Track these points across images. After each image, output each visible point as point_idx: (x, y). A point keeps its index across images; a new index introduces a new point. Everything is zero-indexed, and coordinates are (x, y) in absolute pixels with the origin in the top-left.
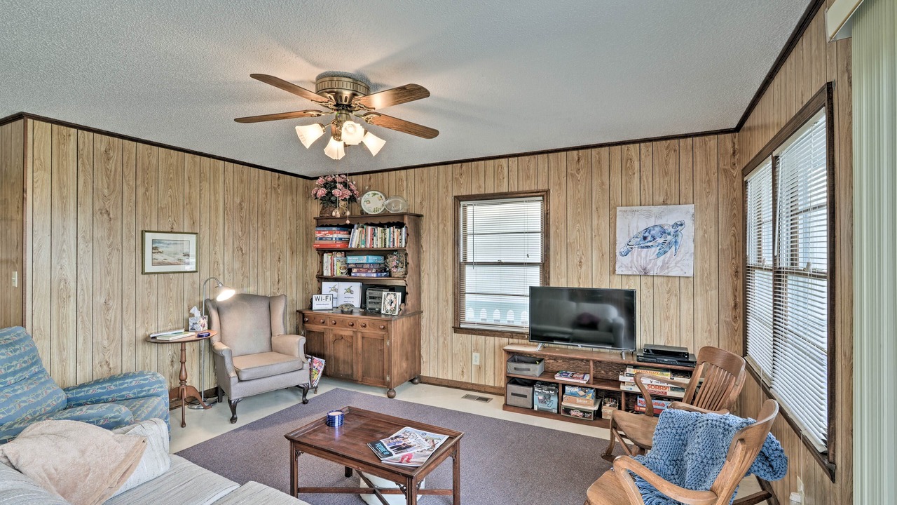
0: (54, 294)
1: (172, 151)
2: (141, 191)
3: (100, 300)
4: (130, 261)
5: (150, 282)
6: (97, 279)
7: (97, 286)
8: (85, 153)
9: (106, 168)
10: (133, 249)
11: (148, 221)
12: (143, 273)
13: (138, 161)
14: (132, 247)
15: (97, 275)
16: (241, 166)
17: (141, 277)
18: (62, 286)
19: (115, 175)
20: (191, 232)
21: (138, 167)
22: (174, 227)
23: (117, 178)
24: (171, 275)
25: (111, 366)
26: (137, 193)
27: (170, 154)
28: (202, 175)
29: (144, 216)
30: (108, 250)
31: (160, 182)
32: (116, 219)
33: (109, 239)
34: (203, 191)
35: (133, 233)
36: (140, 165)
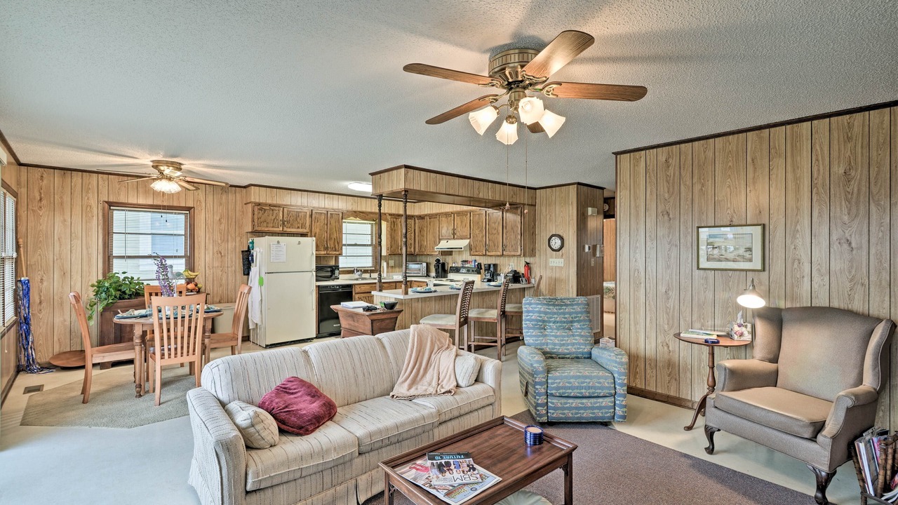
0: (632, 280)
1: (731, 137)
2: (697, 188)
3: (662, 289)
4: (687, 256)
5: (706, 278)
6: (660, 271)
7: (660, 276)
8: (651, 168)
9: (666, 174)
10: (689, 244)
11: (704, 217)
12: (698, 268)
13: (694, 159)
14: (688, 244)
15: (660, 267)
16: (848, 116)
17: (696, 272)
18: (636, 275)
19: (674, 179)
20: (756, 223)
21: (694, 166)
22: (734, 220)
23: (676, 181)
24: (730, 273)
25: (670, 348)
26: (694, 191)
27: (729, 141)
28: (772, 151)
29: (701, 213)
30: (668, 247)
31: (716, 174)
32: (674, 218)
33: (669, 237)
34: (775, 171)
35: (690, 230)
36: (696, 163)
